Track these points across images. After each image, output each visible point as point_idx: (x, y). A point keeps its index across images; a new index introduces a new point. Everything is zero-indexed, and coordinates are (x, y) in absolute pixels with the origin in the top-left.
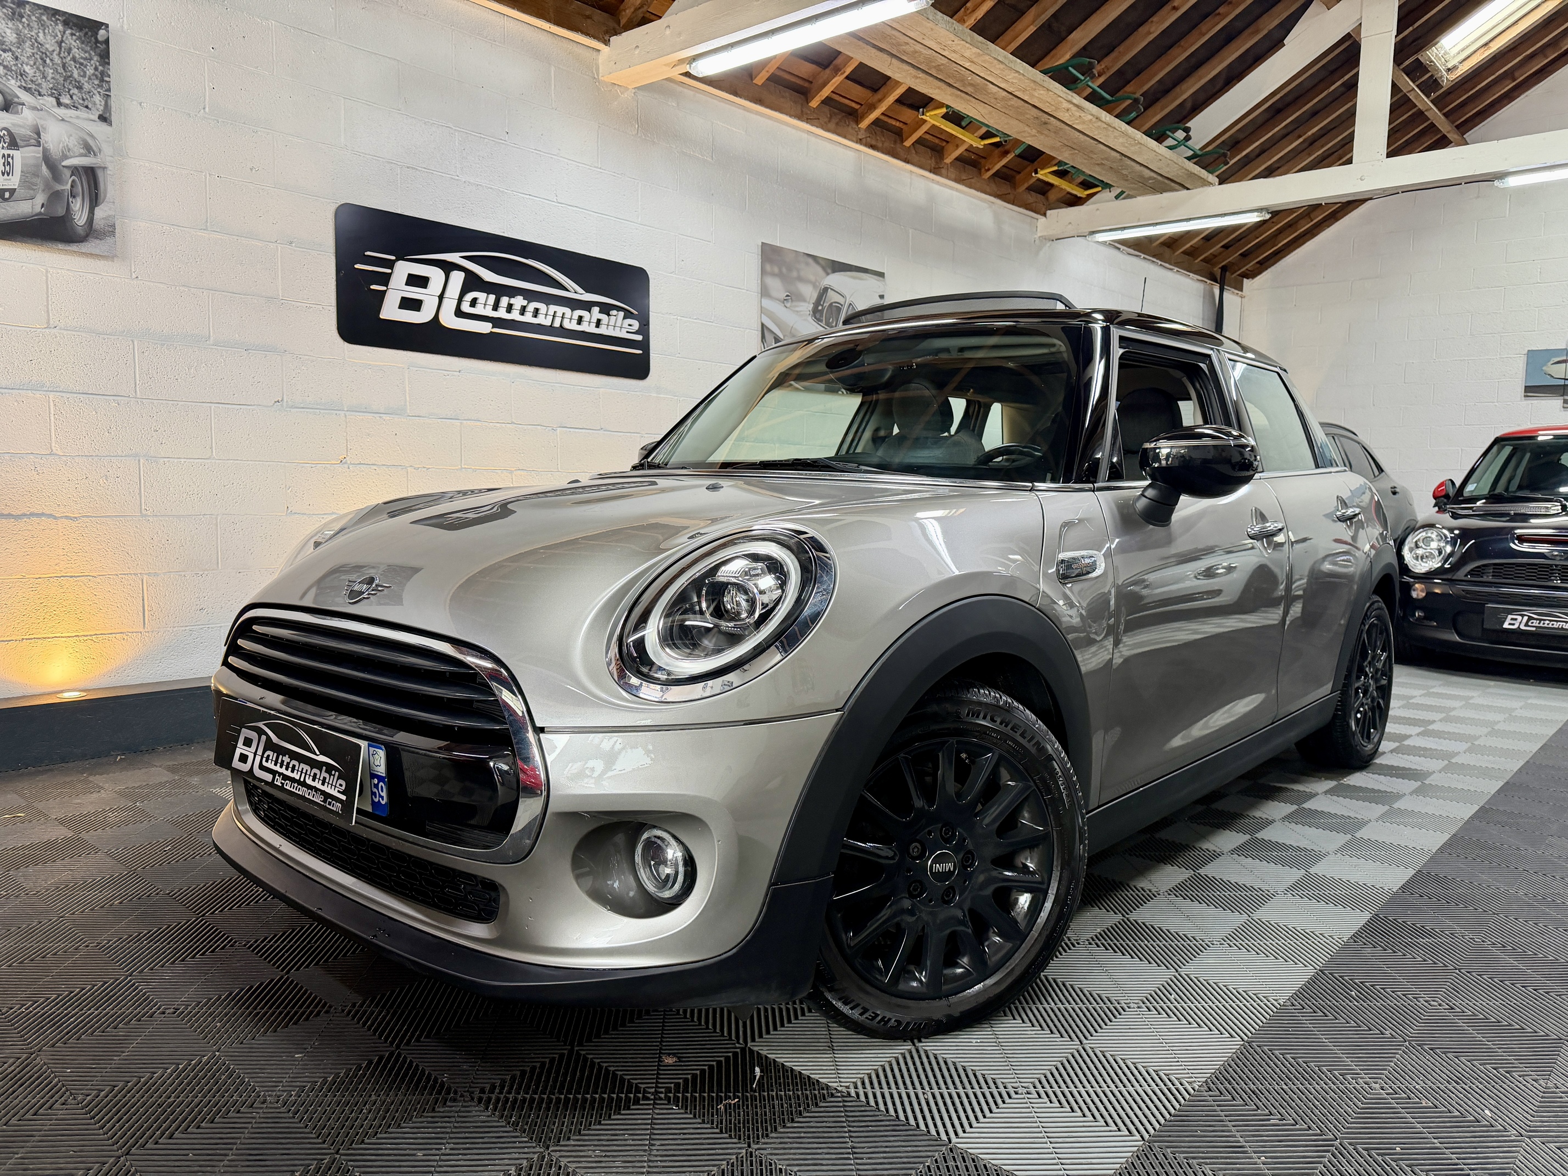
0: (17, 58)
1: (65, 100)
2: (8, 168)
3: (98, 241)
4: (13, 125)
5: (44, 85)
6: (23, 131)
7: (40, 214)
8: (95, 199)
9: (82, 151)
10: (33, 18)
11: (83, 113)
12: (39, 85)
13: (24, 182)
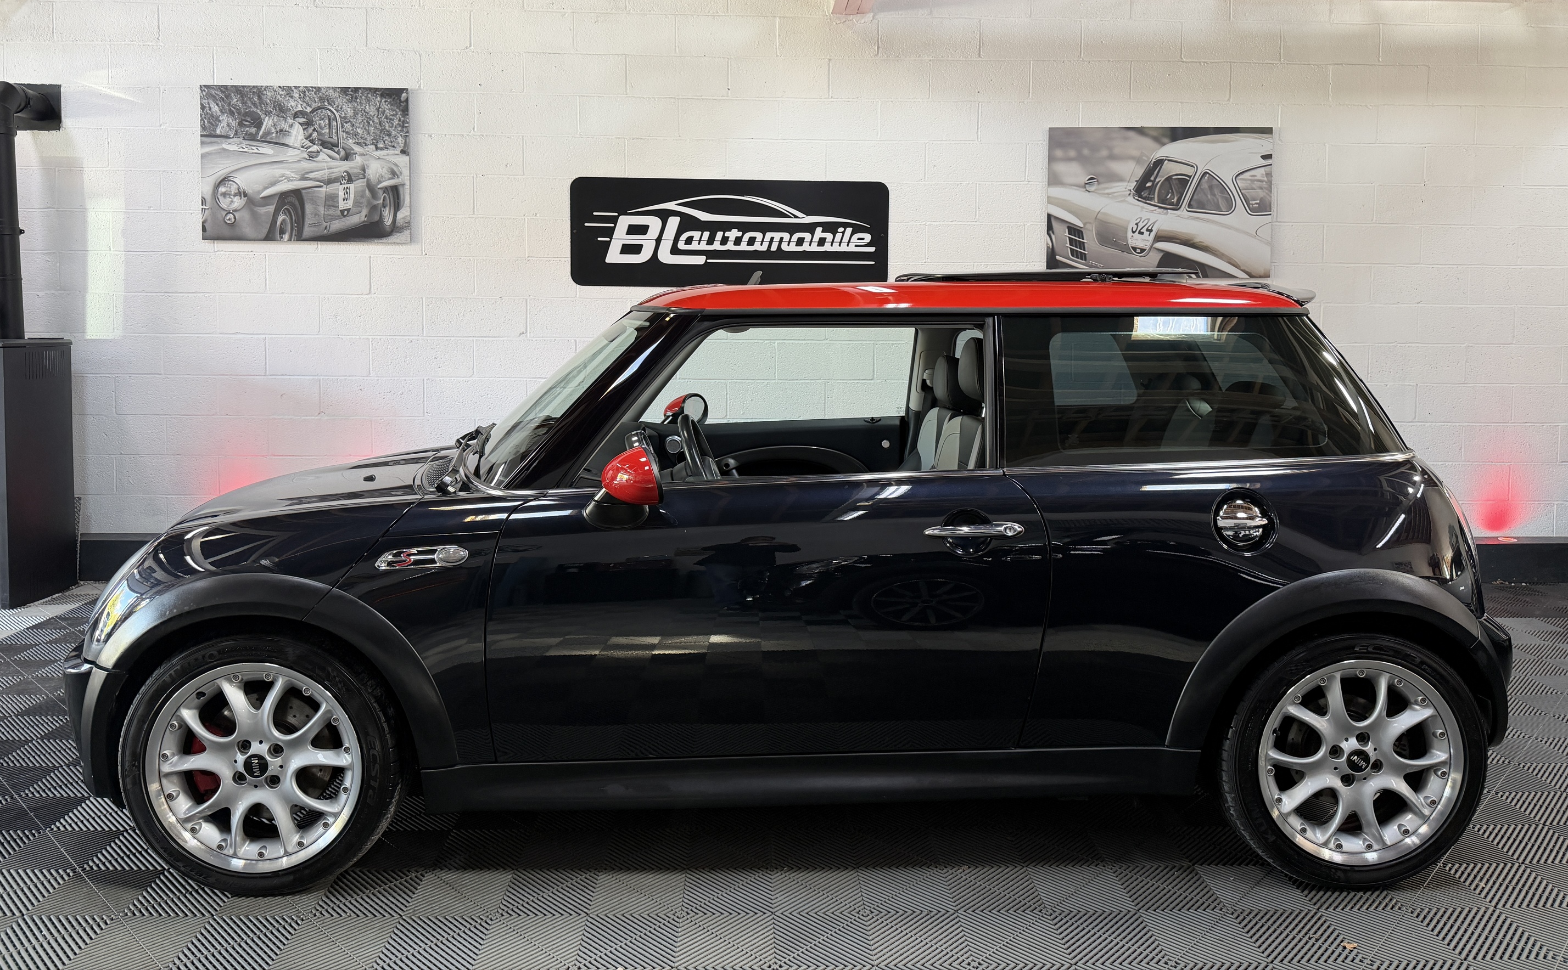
0: (353, 125)
1: (381, 145)
2: (346, 196)
3: (398, 234)
4: (351, 168)
5: (369, 139)
6: (356, 171)
7: (364, 221)
8: (397, 206)
9: (390, 176)
10: (363, 97)
11: (391, 151)
12: (366, 139)
13: (357, 203)
